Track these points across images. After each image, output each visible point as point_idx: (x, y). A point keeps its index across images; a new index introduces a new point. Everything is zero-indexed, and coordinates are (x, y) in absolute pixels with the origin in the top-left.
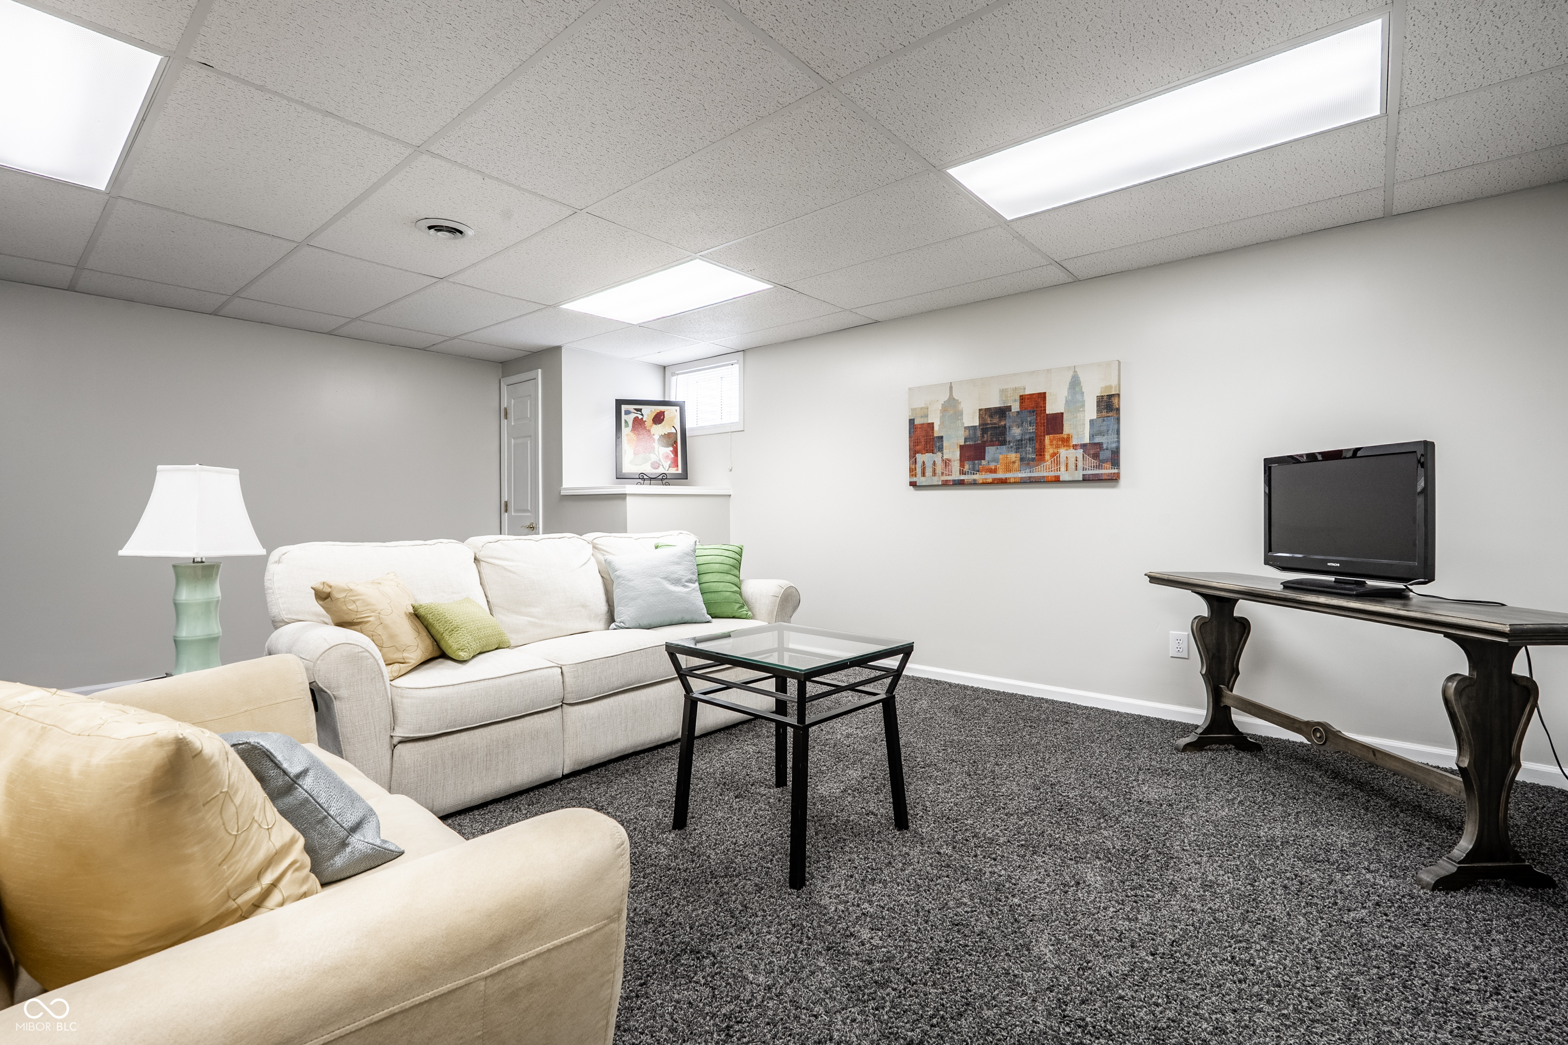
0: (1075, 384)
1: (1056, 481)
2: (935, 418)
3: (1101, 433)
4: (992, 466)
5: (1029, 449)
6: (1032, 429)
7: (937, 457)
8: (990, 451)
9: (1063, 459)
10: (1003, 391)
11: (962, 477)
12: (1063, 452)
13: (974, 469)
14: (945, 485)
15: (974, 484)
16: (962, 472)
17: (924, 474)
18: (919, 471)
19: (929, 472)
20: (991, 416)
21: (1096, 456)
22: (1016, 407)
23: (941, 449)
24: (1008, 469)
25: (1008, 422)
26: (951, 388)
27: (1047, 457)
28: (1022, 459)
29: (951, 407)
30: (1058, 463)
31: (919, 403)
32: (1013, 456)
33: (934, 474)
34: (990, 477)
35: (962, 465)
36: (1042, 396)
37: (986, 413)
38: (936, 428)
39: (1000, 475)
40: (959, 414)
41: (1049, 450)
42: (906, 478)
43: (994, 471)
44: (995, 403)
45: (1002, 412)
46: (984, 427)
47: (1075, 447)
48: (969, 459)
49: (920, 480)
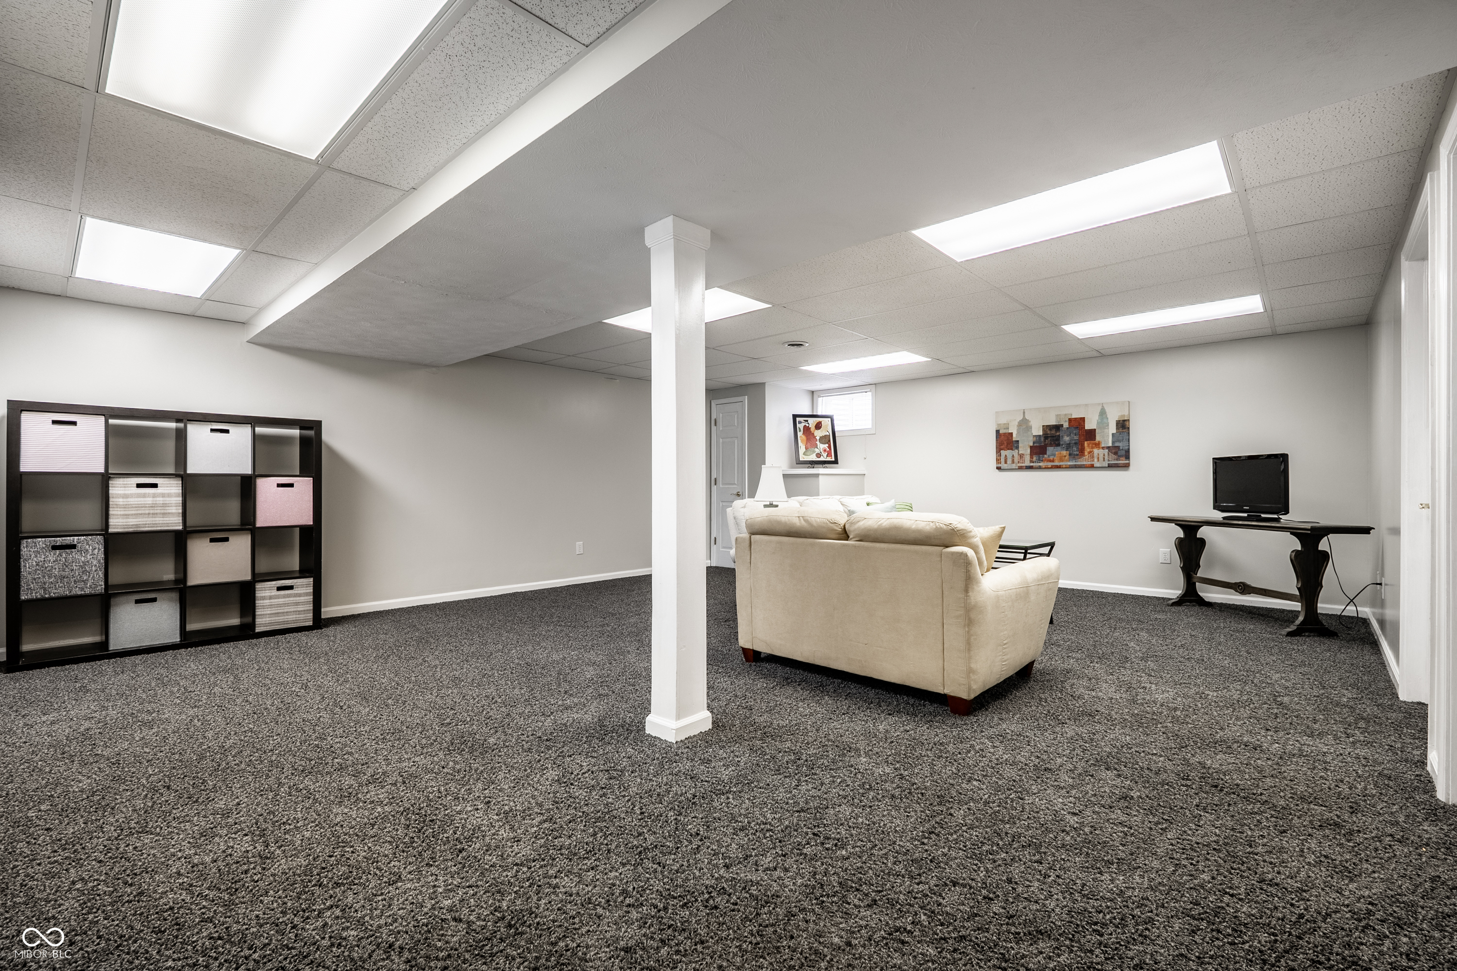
0: (1103, 413)
1: (1092, 467)
2: (1013, 430)
3: (1119, 441)
4: (1051, 458)
5: (1075, 449)
6: (1076, 438)
7: (1015, 453)
8: (1050, 450)
9: (1096, 455)
10: (1057, 416)
11: (1032, 464)
12: (1096, 451)
13: (1039, 460)
14: (1021, 468)
15: (1040, 468)
16: (1031, 462)
17: (1006, 463)
18: (1003, 460)
19: (1009, 461)
20: (1050, 430)
21: (1116, 453)
22: (1066, 425)
23: (1017, 448)
24: (1061, 460)
25: (1060, 433)
26: (1024, 413)
27: (1086, 453)
28: (1070, 455)
29: (1024, 424)
30: (1093, 457)
31: (1003, 421)
32: (1064, 453)
33: (1013, 462)
34: (1050, 464)
35: (1031, 457)
36: (1083, 419)
37: (1046, 428)
38: (1014, 436)
39: (1056, 463)
40: (1029, 428)
41: (1087, 450)
42: (994, 464)
43: (1053, 461)
44: (1053, 422)
45: (1058, 427)
46: (1046, 436)
47: (1103, 448)
48: (1036, 454)
49: (1003, 465)
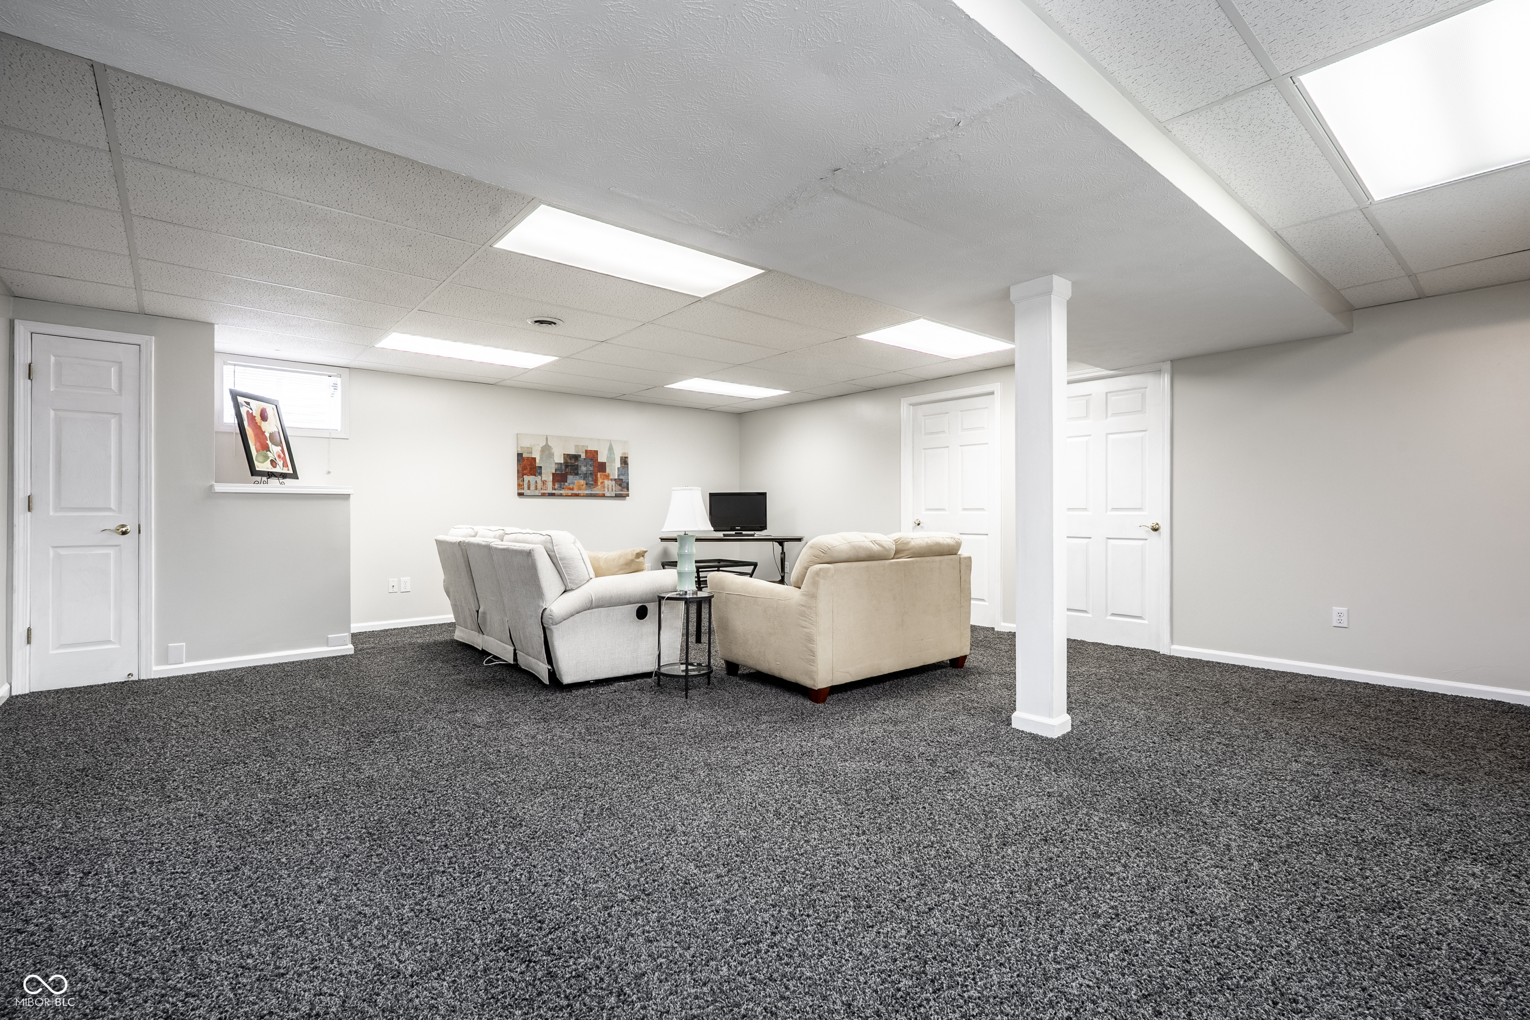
0: (611, 449)
1: (603, 496)
2: (536, 455)
3: (622, 475)
4: (571, 486)
5: (590, 479)
6: (591, 468)
7: (538, 478)
8: (570, 478)
9: (606, 486)
10: (576, 446)
11: (554, 492)
12: (606, 482)
13: (561, 487)
14: (543, 495)
15: (561, 495)
16: (554, 489)
17: (529, 489)
18: (526, 486)
19: (533, 487)
20: (570, 459)
21: (620, 485)
22: (583, 456)
23: (540, 474)
24: (580, 489)
25: (579, 463)
26: (547, 439)
27: (599, 484)
28: (587, 484)
29: (547, 450)
30: (604, 487)
31: (526, 443)
32: (582, 482)
33: (536, 489)
34: (570, 492)
35: (554, 485)
36: (596, 452)
37: (568, 457)
38: (537, 461)
39: (575, 492)
40: (551, 455)
41: (600, 481)
42: (514, 490)
43: (572, 489)
44: (572, 452)
45: (576, 457)
46: (566, 465)
47: (611, 480)
48: (558, 481)
49: (526, 492)
